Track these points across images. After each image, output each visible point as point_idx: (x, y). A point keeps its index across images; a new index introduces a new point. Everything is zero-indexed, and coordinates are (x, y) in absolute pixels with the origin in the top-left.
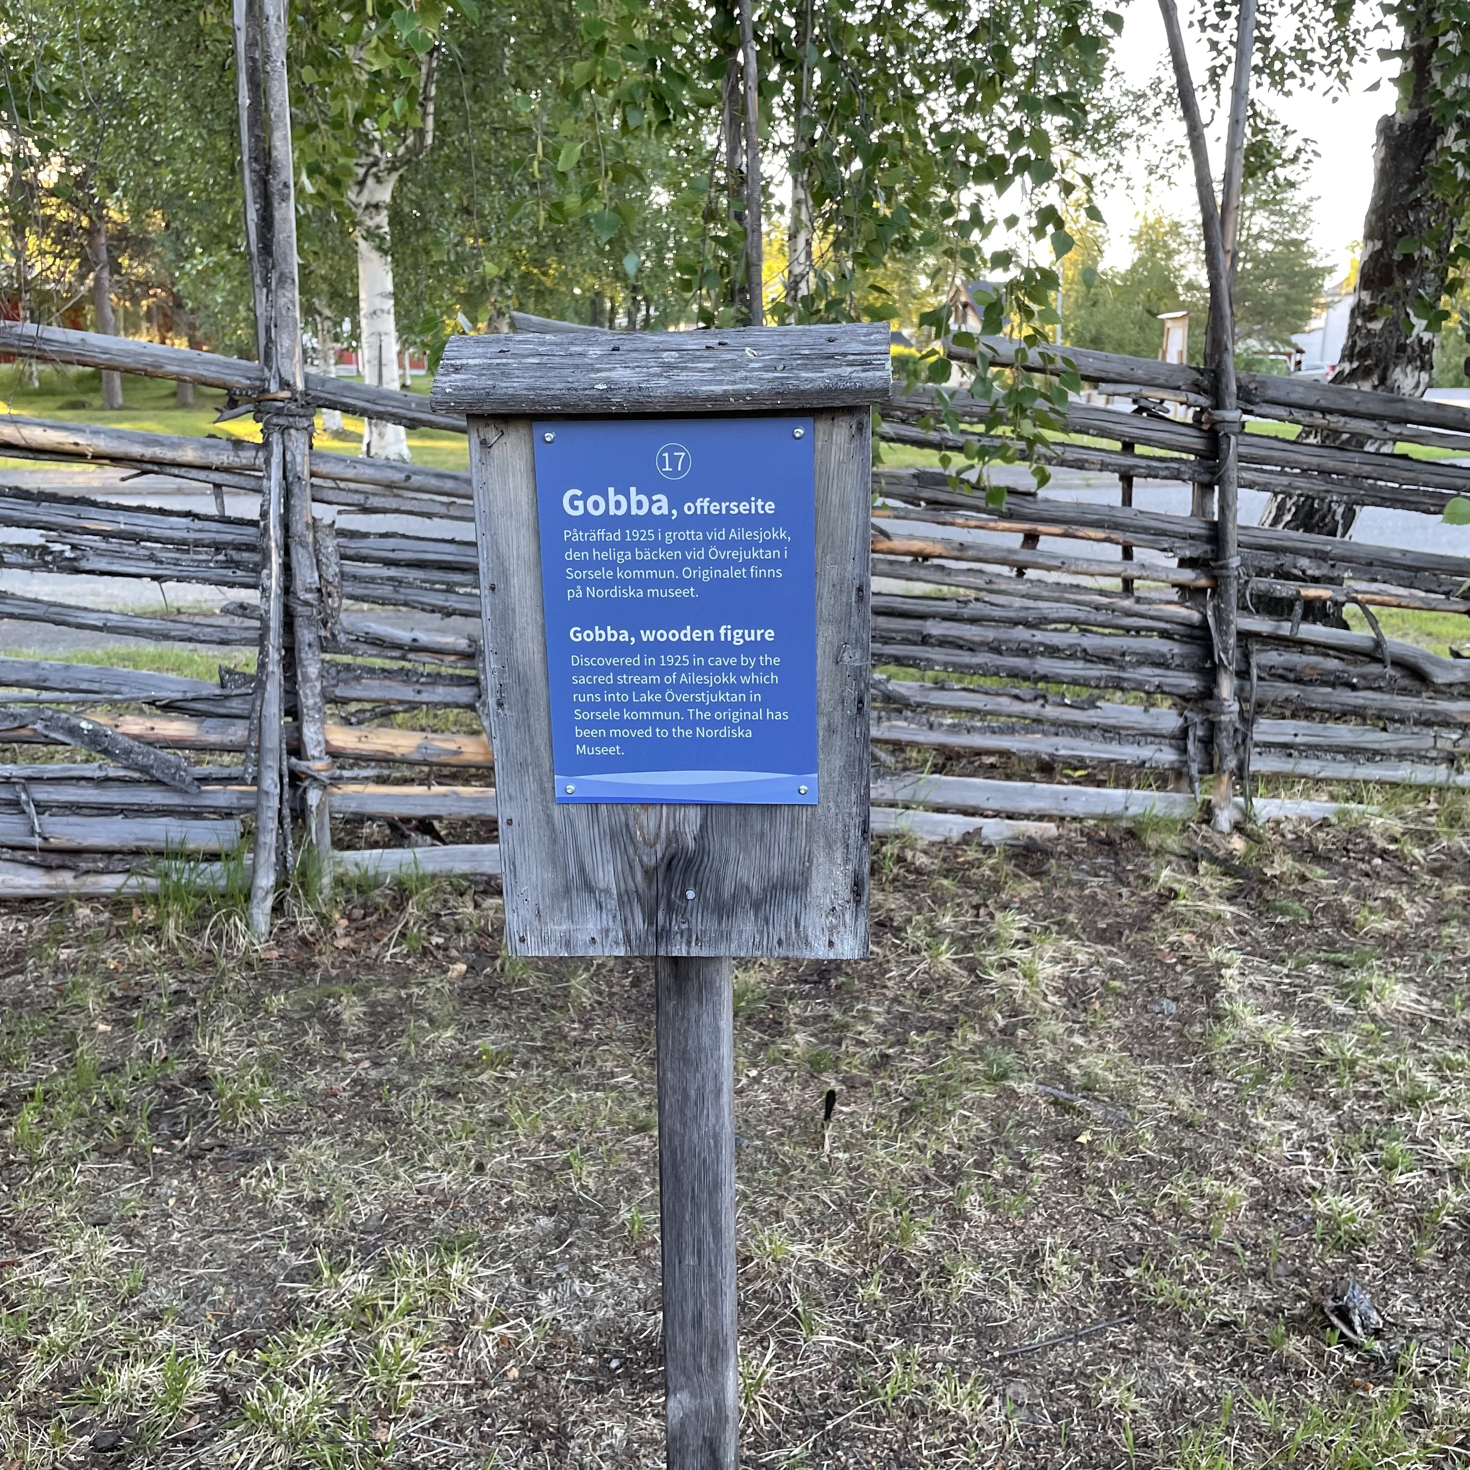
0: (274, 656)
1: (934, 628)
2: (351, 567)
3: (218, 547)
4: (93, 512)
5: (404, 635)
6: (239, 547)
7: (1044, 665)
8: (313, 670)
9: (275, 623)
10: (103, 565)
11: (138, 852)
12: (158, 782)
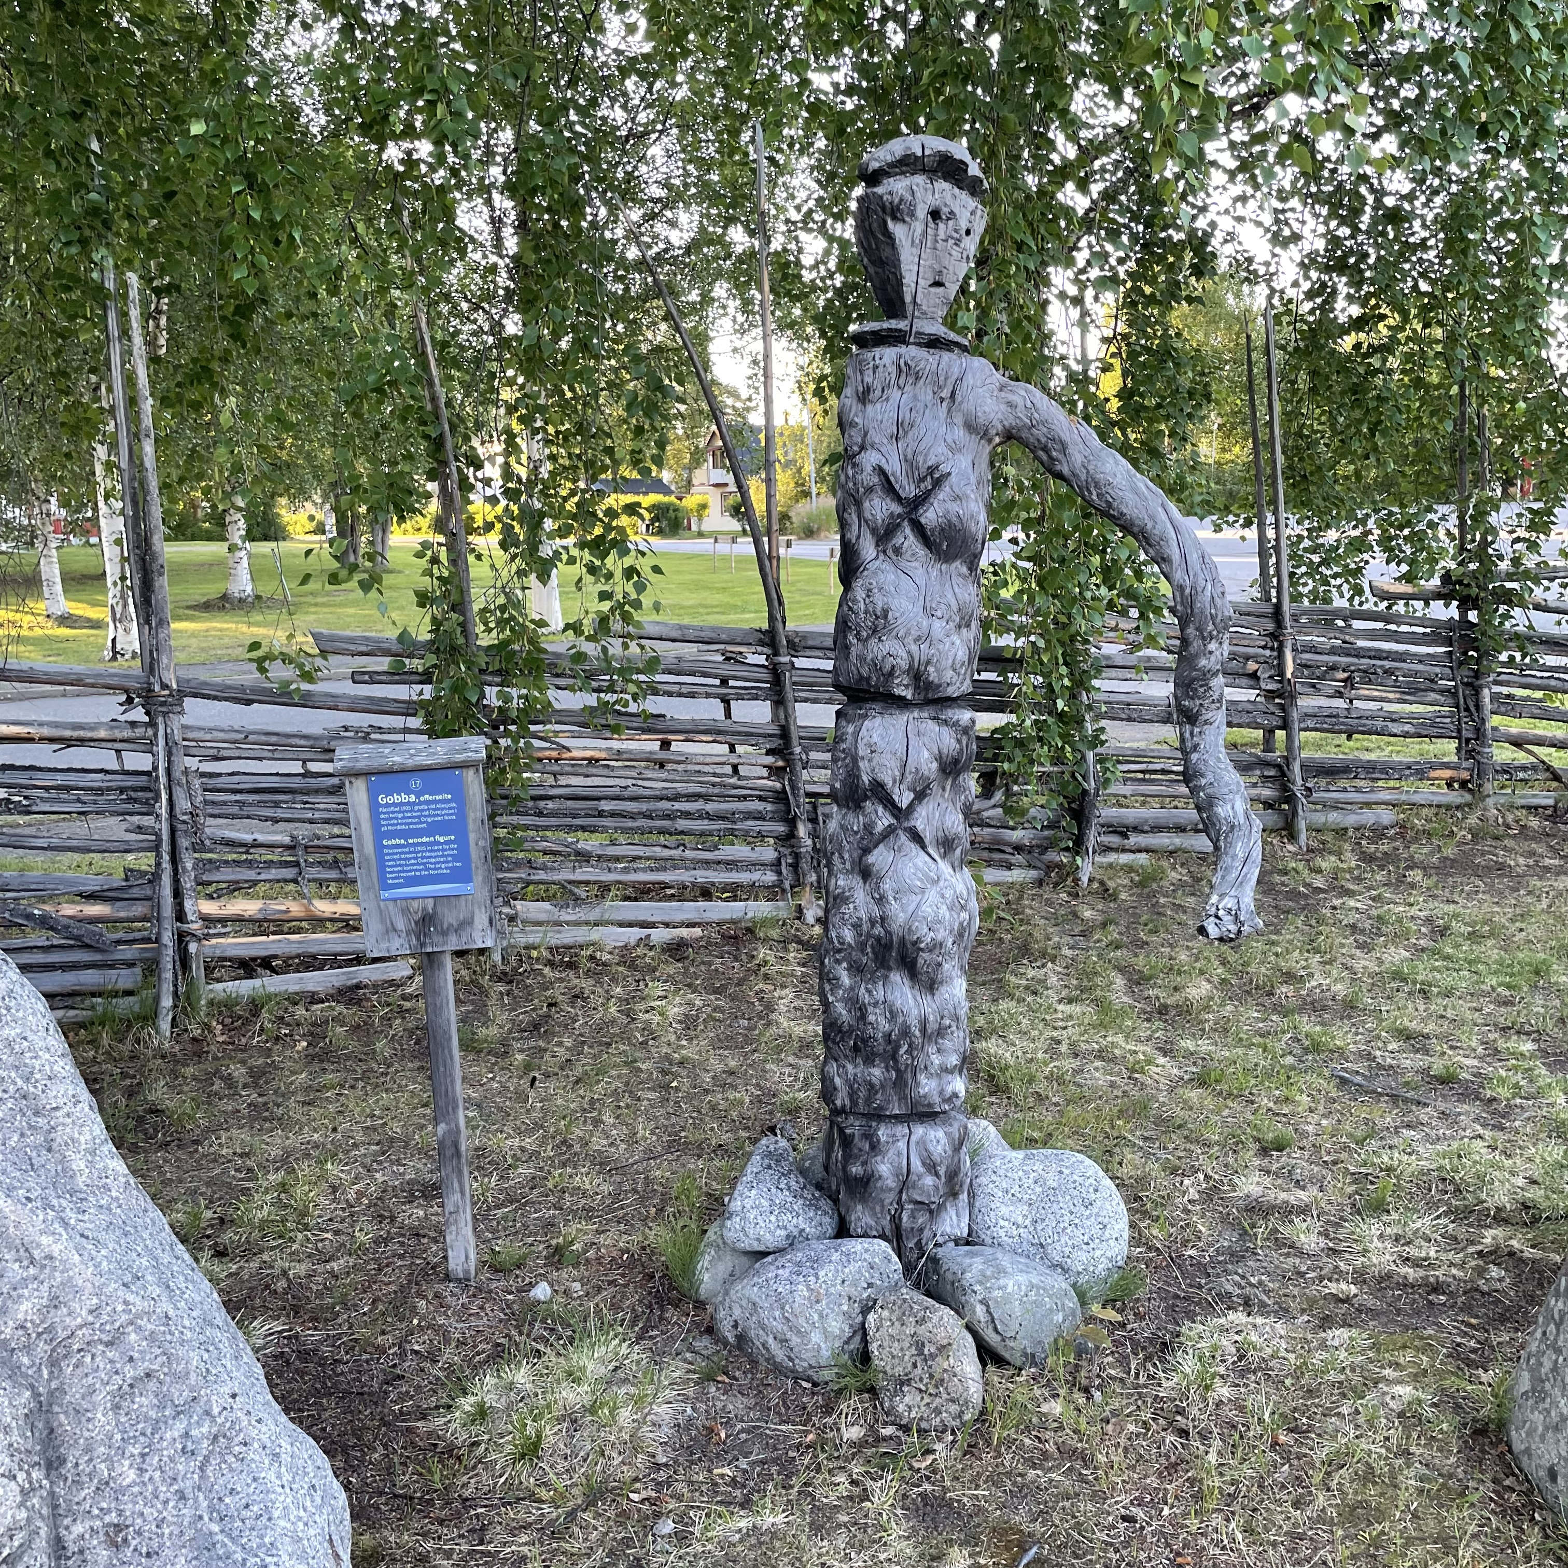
0: (166, 857)
1: (606, 806)
2: (210, 796)
3: (122, 790)
4: (39, 775)
5: (248, 838)
6: (135, 789)
7: (682, 824)
8: (189, 865)
9: (165, 837)
10: (47, 808)
11: (73, 994)
12: (88, 946)
